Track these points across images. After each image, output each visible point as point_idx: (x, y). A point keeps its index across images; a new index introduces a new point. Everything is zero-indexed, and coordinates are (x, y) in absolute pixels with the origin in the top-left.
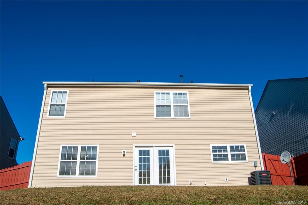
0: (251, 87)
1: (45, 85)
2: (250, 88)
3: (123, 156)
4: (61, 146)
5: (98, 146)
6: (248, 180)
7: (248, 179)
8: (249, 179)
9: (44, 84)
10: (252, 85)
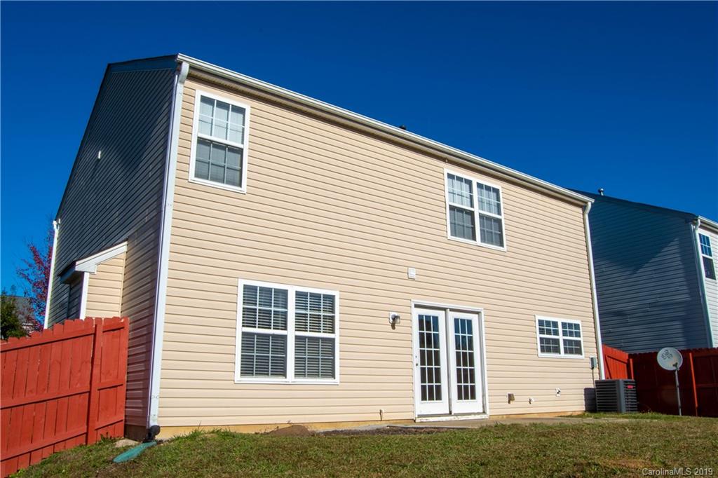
0: (592, 204)
1: (185, 68)
2: (590, 204)
3: (390, 327)
4: (241, 283)
5: (337, 294)
6: (585, 395)
7: (583, 393)
8: (585, 392)
9: (180, 63)
10: (593, 201)
